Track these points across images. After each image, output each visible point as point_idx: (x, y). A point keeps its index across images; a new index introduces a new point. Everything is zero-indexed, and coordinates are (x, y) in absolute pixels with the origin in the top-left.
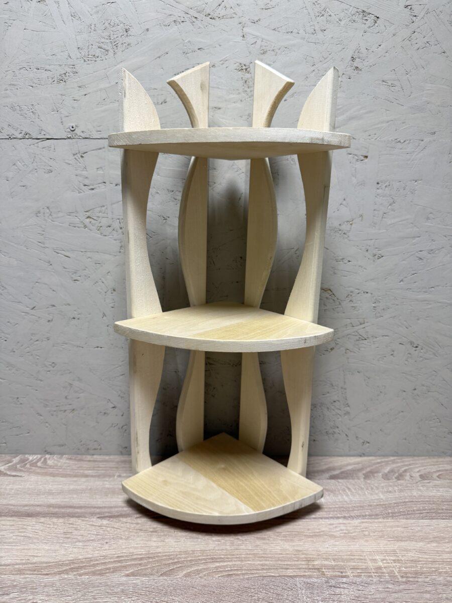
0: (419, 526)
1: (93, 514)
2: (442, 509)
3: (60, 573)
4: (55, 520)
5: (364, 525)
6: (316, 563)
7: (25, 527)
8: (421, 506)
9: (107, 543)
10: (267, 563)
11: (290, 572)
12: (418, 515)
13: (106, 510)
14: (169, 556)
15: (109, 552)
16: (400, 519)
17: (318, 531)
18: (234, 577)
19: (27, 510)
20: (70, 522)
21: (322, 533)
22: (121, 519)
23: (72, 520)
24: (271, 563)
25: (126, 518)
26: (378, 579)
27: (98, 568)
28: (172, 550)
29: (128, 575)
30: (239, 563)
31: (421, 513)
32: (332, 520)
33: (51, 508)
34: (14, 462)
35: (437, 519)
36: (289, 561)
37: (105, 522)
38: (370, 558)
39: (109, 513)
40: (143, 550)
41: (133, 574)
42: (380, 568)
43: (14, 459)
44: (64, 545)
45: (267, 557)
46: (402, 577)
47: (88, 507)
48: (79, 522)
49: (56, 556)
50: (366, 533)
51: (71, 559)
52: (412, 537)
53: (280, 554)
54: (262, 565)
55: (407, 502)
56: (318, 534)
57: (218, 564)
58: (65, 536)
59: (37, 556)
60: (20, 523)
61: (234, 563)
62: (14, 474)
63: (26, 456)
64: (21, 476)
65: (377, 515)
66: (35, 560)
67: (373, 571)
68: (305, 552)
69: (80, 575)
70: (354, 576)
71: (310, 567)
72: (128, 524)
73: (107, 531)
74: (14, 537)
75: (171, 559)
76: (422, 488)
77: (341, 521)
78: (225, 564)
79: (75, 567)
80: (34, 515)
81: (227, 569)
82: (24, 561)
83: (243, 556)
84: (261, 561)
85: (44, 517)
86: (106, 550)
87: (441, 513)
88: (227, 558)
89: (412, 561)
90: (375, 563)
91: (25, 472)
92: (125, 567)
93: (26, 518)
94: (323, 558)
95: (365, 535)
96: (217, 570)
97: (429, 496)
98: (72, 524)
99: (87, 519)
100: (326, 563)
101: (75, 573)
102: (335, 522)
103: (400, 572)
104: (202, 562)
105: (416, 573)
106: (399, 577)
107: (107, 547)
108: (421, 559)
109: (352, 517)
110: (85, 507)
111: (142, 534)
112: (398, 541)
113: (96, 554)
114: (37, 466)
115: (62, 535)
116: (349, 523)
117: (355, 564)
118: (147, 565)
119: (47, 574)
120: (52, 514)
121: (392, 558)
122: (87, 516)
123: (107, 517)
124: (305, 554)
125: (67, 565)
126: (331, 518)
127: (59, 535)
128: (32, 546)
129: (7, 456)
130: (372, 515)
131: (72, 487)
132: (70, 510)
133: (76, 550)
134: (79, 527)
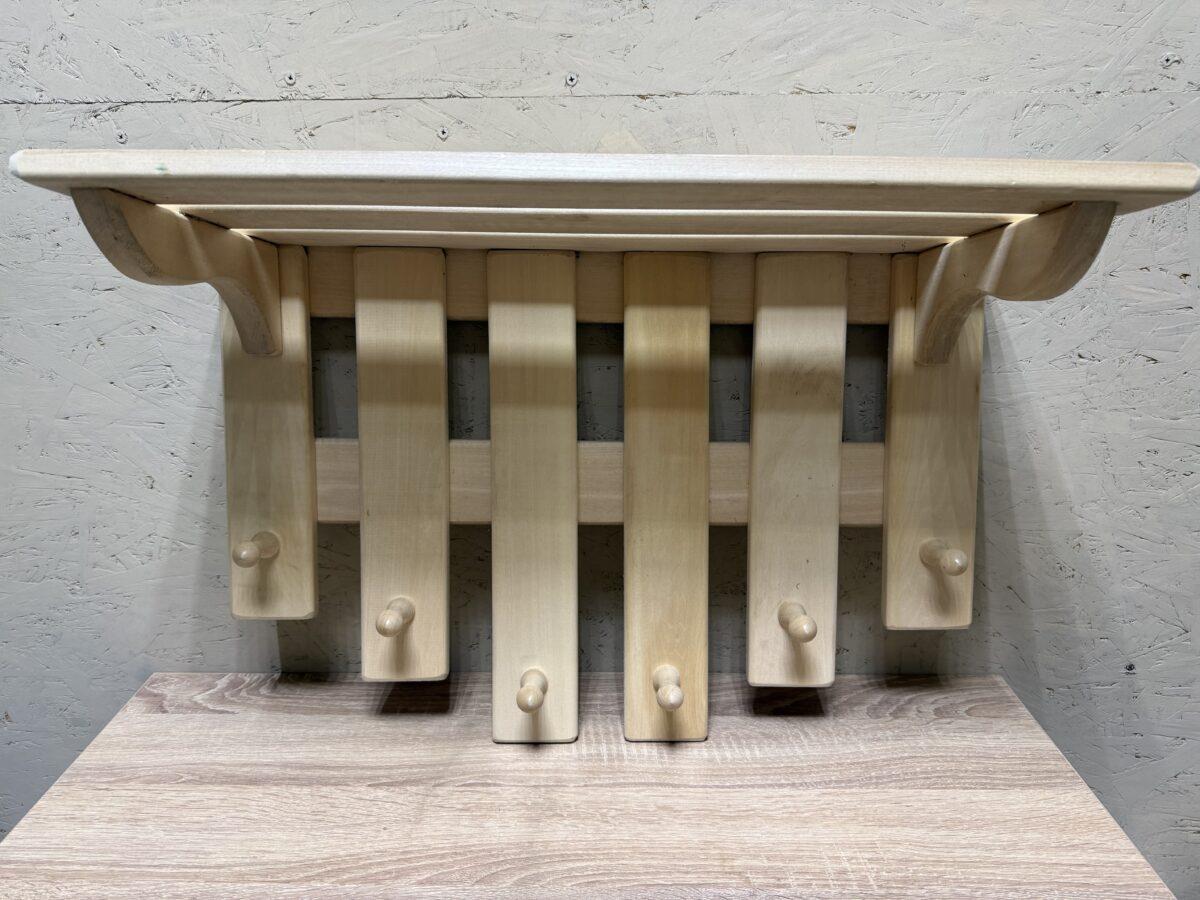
0: (921, 801)
1: (359, 780)
2: (966, 771)
3: (308, 879)
4: (295, 790)
5: (827, 798)
6: (737, 863)
7: (246, 802)
8: (927, 766)
9: (385, 829)
10: (654, 863)
11: (692, 879)
12: (922, 781)
13: (382, 772)
14: (489, 851)
15: (389, 845)
16: (891, 787)
17: (745, 809)
18: (598, 886)
19: (248, 772)
20: (322, 794)
21: (751, 812)
22: (408, 788)
23: (325, 790)
24: (661, 862)
25: (418, 785)
26: (839, 890)
27: (370, 871)
28: (495, 841)
29: (421, 883)
30: (608, 862)
31: (928, 778)
32: (770, 789)
33: (288, 770)
34: (219, 687)
35: (954, 788)
36: (691, 859)
37: (381, 793)
38: (831, 854)
39: (387, 777)
40: (446, 842)
41: (429, 881)
42: (844, 872)
43: (218, 682)
44: (314, 832)
45: (654, 853)
46: (880, 887)
47: (352, 768)
48: (336, 793)
49: (301, 851)
50: (828, 813)
51: (326, 856)
52: (906, 820)
53: (676, 848)
54: (645, 866)
55: (907, 758)
56: (744, 814)
57: (571, 865)
58: (314, 817)
59: (269, 852)
60: (237, 795)
61: (598, 862)
62: (220, 708)
63: (240, 675)
64: (233, 713)
65: (850, 781)
66: (267, 857)
67: (832, 877)
68: (721, 845)
69: (343, 883)
70: (799, 885)
71: (727, 870)
72: (419, 797)
73: (386, 809)
74: (228, 820)
75: (493, 856)
76: (934, 733)
77: (786, 791)
78: (584, 864)
79: (334, 869)
80: (260, 781)
81: (586, 873)
82: (248, 861)
83: (614, 851)
84: (643, 860)
85: (276, 785)
86: (384, 840)
87: (962, 778)
88: (588, 855)
89: (901, 860)
90: (836, 863)
91: (240, 704)
92: (416, 869)
93: (248, 787)
94: (750, 855)
95: (825, 816)
96: (569, 875)
97: (947, 748)
98: (325, 797)
99: (350, 788)
100: (755, 863)
101: (334, 880)
102: (775, 794)
103: (877, 879)
104: (546, 860)
105: (905, 882)
106: (876, 887)
107: (384, 835)
108: (916, 858)
109: (806, 785)
110: (347, 767)
112: (880, 826)
113: (367, 848)
114: (259, 695)
115: (310, 816)
116: (800, 796)
117: (803, 865)
118: (453, 867)
119: (288, 882)
120: (290, 779)
121: (867, 856)
122: (350, 783)
123: (385, 784)
124: (719, 848)
125: (320, 866)
126: (770, 785)
127: (304, 817)
128: (259, 835)
129: (206, 675)
130: (842, 782)
131: (322, 732)
132: (321, 773)
133: (332, 842)
134: (336, 801)
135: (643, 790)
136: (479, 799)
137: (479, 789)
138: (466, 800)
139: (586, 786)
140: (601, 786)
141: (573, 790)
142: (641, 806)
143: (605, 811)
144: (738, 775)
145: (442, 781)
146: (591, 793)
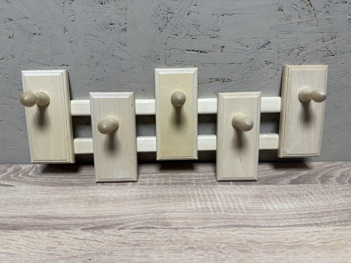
1: (76, 225)
4: (39, 233)
5: (337, 232)
7: (9, 242)
13: (90, 221)
17: (296, 241)
19: (14, 222)
20: (55, 235)
21: (301, 243)
22: (104, 231)
23: (57, 232)
25: (109, 229)
32: (306, 227)
33: (37, 220)
34: (8, 172)
37: (88, 234)
39: (92, 224)
43: (9, 169)
47: (72, 218)
48: (63, 235)
50: (343, 242)
56: (297, 244)
65: (346, 221)
72: (111, 236)
73: (91, 245)
77: (315, 228)
80: (20, 227)
85: (29, 230)
93: (14, 231)
95: (343, 245)
98: (56, 238)
99: (71, 231)
102: (310, 231)
109: (324, 224)
111: (125, 248)
114: (28, 176)
115: (46, 251)
116: (323, 231)
120: (37, 226)
122: (71, 228)
123: (91, 228)
126: (305, 225)
127: (42, 252)
129: (3, 166)
130: (342, 222)
131: (58, 196)
132: (55, 221)
134: (62, 241)
135: (237, 230)
136: (145, 238)
137: (144, 230)
138: (137, 239)
139: (204, 228)
140: (212, 227)
141: (198, 230)
142: (238, 240)
143: (218, 244)
144: (285, 219)
145: (123, 226)
146: (208, 232)
